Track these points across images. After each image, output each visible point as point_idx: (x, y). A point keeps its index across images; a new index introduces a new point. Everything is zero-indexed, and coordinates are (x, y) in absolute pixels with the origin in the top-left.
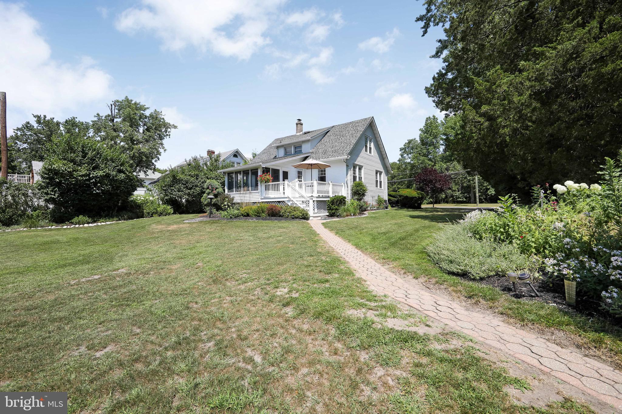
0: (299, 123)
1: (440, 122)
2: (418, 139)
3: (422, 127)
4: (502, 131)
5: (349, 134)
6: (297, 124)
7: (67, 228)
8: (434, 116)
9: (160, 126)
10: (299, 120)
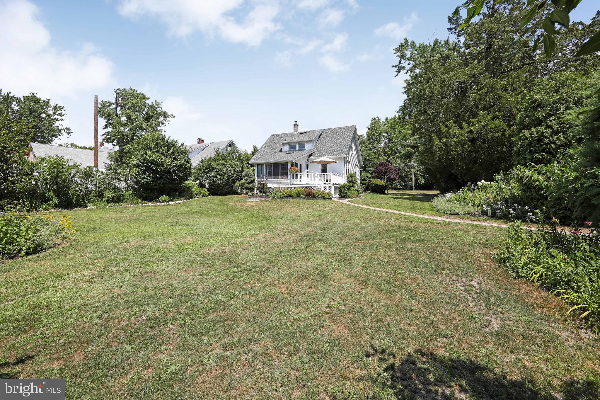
0: (296, 125)
1: (382, 122)
2: (365, 135)
3: (368, 126)
4: (452, 153)
5: (341, 138)
6: (294, 125)
7: (159, 205)
8: (378, 117)
9: (158, 115)
10: (296, 122)
